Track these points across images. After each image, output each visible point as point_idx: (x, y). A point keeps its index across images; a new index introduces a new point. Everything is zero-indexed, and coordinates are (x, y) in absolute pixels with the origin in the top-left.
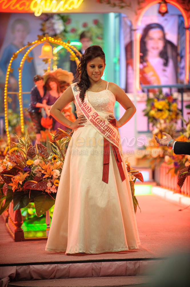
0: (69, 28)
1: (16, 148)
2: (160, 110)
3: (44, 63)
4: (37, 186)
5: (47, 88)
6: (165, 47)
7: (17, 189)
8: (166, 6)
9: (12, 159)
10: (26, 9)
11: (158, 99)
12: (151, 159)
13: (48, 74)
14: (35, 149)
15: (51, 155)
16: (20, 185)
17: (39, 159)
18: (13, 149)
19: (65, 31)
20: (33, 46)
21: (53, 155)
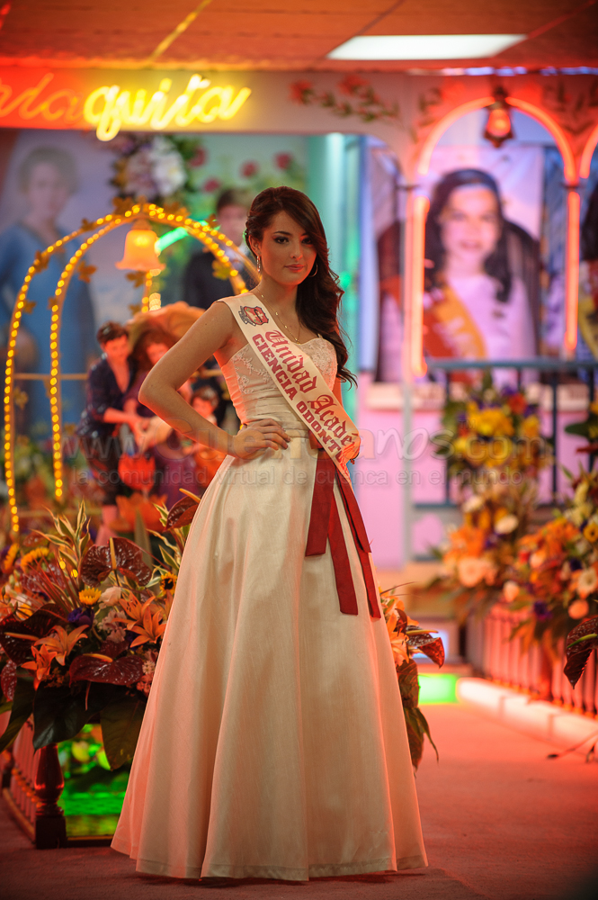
0: (200, 178)
1: (45, 551)
2: (486, 439)
3: (132, 284)
4: (113, 671)
5: (139, 362)
6: (501, 243)
7: (49, 681)
8: (508, 117)
9: (32, 585)
10: (70, 117)
11: (481, 405)
12: (457, 590)
13: (142, 320)
14: (107, 553)
15: (158, 573)
16: (56, 669)
17: (119, 585)
18: (34, 554)
19: (188, 187)
20: (97, 232)
21: (164, 573)
